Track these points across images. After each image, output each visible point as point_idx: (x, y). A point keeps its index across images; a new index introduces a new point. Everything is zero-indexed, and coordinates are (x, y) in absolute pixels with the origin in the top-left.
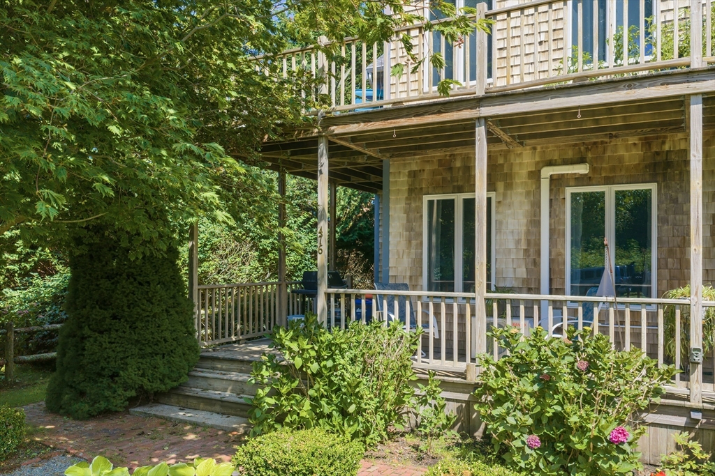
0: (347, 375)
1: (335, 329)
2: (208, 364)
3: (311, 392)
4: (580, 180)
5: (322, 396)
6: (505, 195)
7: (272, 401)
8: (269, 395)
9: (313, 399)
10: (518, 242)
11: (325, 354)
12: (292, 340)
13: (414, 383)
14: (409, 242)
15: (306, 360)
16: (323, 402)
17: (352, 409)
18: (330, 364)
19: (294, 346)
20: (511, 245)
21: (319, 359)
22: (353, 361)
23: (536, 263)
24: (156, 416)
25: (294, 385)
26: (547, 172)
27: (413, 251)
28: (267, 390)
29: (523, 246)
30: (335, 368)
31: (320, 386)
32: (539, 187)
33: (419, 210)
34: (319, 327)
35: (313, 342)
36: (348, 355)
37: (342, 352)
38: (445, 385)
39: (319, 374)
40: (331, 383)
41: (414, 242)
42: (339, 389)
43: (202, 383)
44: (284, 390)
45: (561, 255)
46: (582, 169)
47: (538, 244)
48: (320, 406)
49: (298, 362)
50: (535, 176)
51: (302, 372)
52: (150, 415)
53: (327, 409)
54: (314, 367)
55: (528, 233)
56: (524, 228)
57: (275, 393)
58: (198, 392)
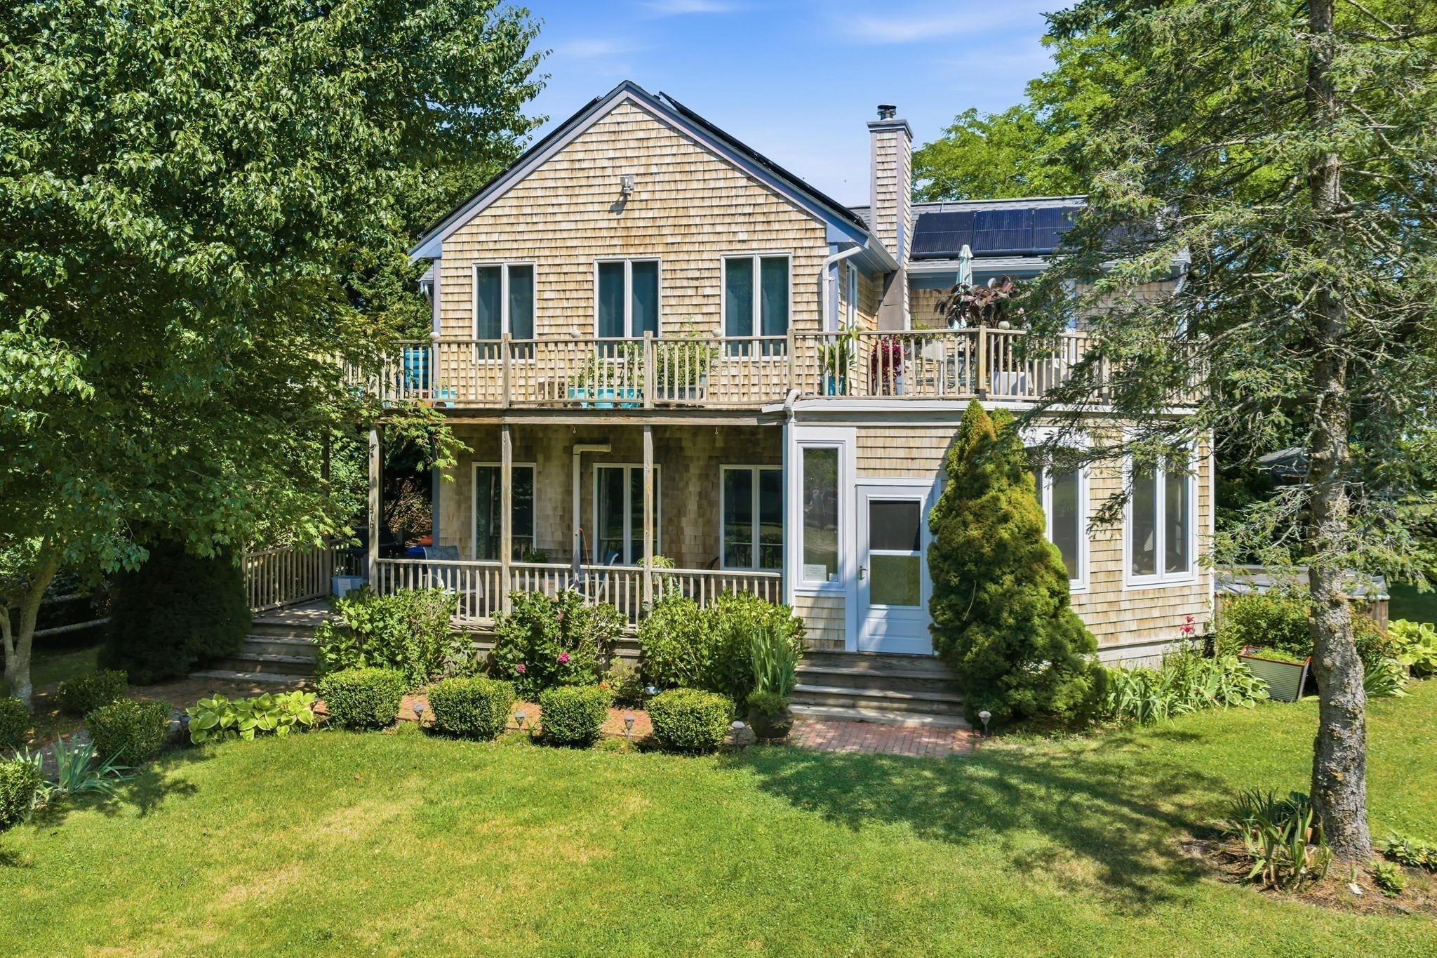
0: (396, 632)
1: (385, 597)
2: (258, 630)
3: (365, 647)
4: (603, 457)
5: (375, 650)
6: (544, 467)
7: (334, 656)
8: (331, 651)
9: (367, 652)
10: (555, 509)
11: (377, 617)
12: (349, 606)
13: (451, 637)
14: (459, 506)
15: (362, 622)
16: (376, 654)
17: (399, 658)
18: (381, 624)
19: (351, 611)
20: (549, 512)
21: (371, 620)
22: (401, 621)
23: (570, 528)
24: (218, 679)
25: (350, 643)
26: (578, 449)
27: (463, 514)
28: (329, 647)
29: (560, 513)
30: (385, 627)
31: (372, 642)
32: (571, 461)
33: (469, 476)
34: (372, 594)
35: (366, 607)
36: (396, 617)
37: (391, 615)
38: (475, 637)
39: (372, 632)
40: (382, 639)
41: (463, 506)
42: (389, 644)
43: (256, 648)
44: (343, 646)
45: (590, 521)
46: (605, 449)
47: (571, 511)
48: (373, 658)
49: (355, 624)
50: (569, 451)
51: (357, 633)
52: (210, 679)
53: (379, 660)
54: (368, 627)
55: (563, 501)
56: (560, 497)
57: (335, 649)
58: (252, 656)
